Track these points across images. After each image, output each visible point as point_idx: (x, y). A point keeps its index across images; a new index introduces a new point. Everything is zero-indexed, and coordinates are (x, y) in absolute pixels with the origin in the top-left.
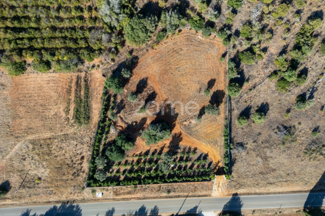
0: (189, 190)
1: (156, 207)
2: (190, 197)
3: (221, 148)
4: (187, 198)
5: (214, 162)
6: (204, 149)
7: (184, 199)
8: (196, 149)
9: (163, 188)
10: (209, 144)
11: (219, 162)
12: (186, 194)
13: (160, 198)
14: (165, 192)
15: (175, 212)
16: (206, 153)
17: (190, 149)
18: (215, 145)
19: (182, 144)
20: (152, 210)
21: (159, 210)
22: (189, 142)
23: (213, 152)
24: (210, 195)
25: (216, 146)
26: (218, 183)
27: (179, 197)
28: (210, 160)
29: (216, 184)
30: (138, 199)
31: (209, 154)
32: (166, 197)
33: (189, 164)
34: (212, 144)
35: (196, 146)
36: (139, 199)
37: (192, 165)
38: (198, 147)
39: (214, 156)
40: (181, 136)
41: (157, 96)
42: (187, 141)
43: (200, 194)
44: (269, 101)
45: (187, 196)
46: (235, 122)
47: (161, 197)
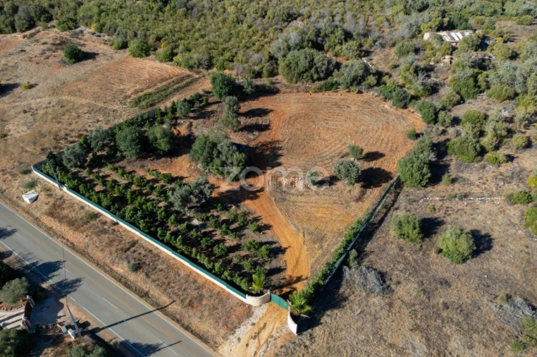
0: (180, 293)
1: (78, 280)
2: (166, 314)
3: (323, 255)
4: (157, 313)
5: (288, 274)
6: (286, 238)
7: (151, 308)
8: (268, 227)
9: (134, 251)
10: (301, 234)
11: (299, 279)
12: (164, 299)
13: (106, 271)
14: (129, 262)
15: (98, 323)
16: (284, 246)
17: (256, 220)
18: (315, 242)
19: (248, 205)
20: (62, 281)
21: (75, 291)
22: (265, 209)
23: (300, 253)
24: (215, 346)
25: (316, 246)
26: (262, 326)
27: (144, 295)
28: (281, 264)
29: (253, 324)
30: (70, 245)
31: (288, 251)
32: (120, 279)
33: (231, 241)
34: (307, 237)
35: (271, 223)
36: (73, 247)
37: (234, 246)
38: (275, 227)
39: (297, 262)
40: (258, 194)
41: (268, 132)
42: (262, 205)
43: (195, 322)
44: (495, 235)
45: (162, 309)
46: (390, 231)
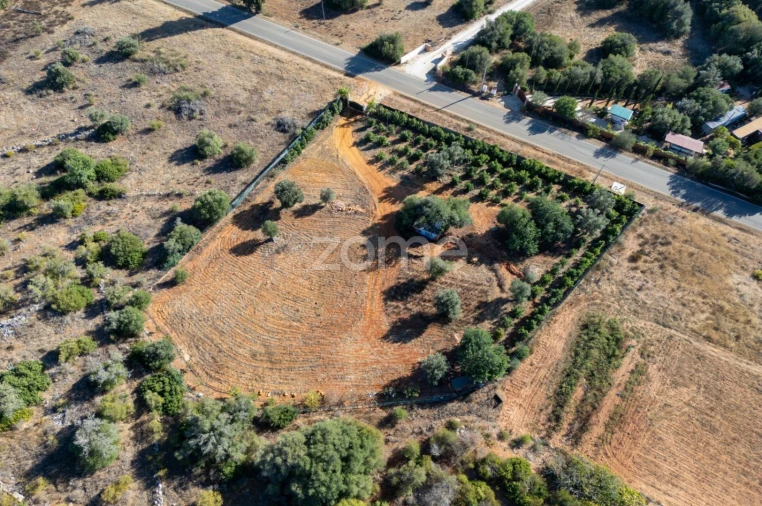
1: (508, 122)
2: (433, 108)
3: (322, 141)
4: (439, 107)
5: (351, 129)
6: (354, 155)
7: (445, 109)
8: (370, 163)
10: (340, 157)
11: (343, 126)
12: (440, 114)
14: (477, 132)
15: (474, 100)
16: (355, 148)
17: (382, 168)
18: (329, 149)
19: (393, 181)
20: (518, 122)
22: (375, 179)
23: (341, 142)
24: (395, 94)
28: (356, 135)
31: (351, 145)
33: (401, 146)
34: (334, 154)
35: (367, 166)
37: (397, 144)
38: (364, 163)
39: (343, 137)
40: (383, 195)
42: (379, 183)
43: (412, 104)
44: (165, 161)
45: (438, 110)
46: (258, 163)
47: (488, 130)
